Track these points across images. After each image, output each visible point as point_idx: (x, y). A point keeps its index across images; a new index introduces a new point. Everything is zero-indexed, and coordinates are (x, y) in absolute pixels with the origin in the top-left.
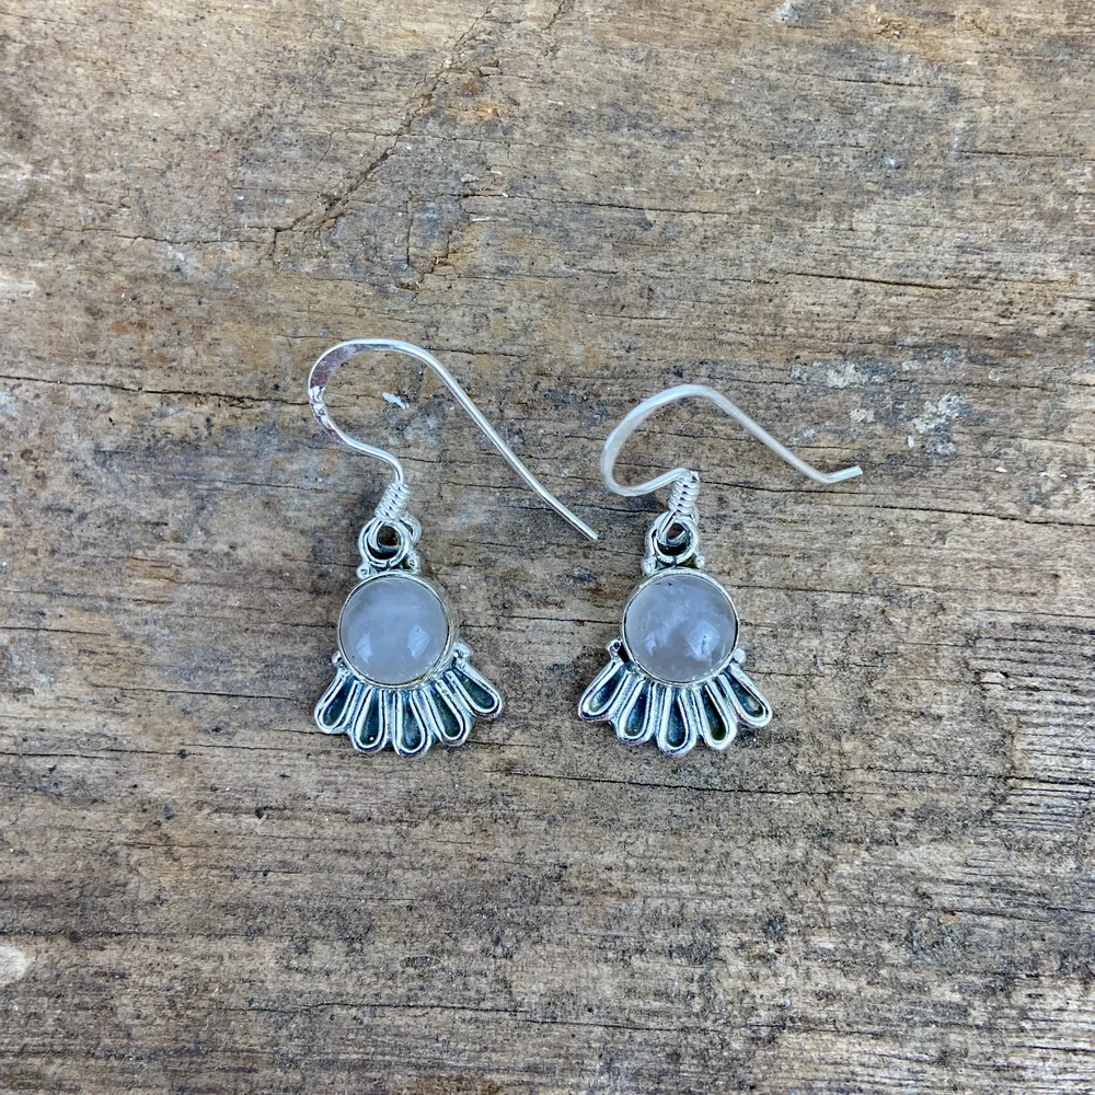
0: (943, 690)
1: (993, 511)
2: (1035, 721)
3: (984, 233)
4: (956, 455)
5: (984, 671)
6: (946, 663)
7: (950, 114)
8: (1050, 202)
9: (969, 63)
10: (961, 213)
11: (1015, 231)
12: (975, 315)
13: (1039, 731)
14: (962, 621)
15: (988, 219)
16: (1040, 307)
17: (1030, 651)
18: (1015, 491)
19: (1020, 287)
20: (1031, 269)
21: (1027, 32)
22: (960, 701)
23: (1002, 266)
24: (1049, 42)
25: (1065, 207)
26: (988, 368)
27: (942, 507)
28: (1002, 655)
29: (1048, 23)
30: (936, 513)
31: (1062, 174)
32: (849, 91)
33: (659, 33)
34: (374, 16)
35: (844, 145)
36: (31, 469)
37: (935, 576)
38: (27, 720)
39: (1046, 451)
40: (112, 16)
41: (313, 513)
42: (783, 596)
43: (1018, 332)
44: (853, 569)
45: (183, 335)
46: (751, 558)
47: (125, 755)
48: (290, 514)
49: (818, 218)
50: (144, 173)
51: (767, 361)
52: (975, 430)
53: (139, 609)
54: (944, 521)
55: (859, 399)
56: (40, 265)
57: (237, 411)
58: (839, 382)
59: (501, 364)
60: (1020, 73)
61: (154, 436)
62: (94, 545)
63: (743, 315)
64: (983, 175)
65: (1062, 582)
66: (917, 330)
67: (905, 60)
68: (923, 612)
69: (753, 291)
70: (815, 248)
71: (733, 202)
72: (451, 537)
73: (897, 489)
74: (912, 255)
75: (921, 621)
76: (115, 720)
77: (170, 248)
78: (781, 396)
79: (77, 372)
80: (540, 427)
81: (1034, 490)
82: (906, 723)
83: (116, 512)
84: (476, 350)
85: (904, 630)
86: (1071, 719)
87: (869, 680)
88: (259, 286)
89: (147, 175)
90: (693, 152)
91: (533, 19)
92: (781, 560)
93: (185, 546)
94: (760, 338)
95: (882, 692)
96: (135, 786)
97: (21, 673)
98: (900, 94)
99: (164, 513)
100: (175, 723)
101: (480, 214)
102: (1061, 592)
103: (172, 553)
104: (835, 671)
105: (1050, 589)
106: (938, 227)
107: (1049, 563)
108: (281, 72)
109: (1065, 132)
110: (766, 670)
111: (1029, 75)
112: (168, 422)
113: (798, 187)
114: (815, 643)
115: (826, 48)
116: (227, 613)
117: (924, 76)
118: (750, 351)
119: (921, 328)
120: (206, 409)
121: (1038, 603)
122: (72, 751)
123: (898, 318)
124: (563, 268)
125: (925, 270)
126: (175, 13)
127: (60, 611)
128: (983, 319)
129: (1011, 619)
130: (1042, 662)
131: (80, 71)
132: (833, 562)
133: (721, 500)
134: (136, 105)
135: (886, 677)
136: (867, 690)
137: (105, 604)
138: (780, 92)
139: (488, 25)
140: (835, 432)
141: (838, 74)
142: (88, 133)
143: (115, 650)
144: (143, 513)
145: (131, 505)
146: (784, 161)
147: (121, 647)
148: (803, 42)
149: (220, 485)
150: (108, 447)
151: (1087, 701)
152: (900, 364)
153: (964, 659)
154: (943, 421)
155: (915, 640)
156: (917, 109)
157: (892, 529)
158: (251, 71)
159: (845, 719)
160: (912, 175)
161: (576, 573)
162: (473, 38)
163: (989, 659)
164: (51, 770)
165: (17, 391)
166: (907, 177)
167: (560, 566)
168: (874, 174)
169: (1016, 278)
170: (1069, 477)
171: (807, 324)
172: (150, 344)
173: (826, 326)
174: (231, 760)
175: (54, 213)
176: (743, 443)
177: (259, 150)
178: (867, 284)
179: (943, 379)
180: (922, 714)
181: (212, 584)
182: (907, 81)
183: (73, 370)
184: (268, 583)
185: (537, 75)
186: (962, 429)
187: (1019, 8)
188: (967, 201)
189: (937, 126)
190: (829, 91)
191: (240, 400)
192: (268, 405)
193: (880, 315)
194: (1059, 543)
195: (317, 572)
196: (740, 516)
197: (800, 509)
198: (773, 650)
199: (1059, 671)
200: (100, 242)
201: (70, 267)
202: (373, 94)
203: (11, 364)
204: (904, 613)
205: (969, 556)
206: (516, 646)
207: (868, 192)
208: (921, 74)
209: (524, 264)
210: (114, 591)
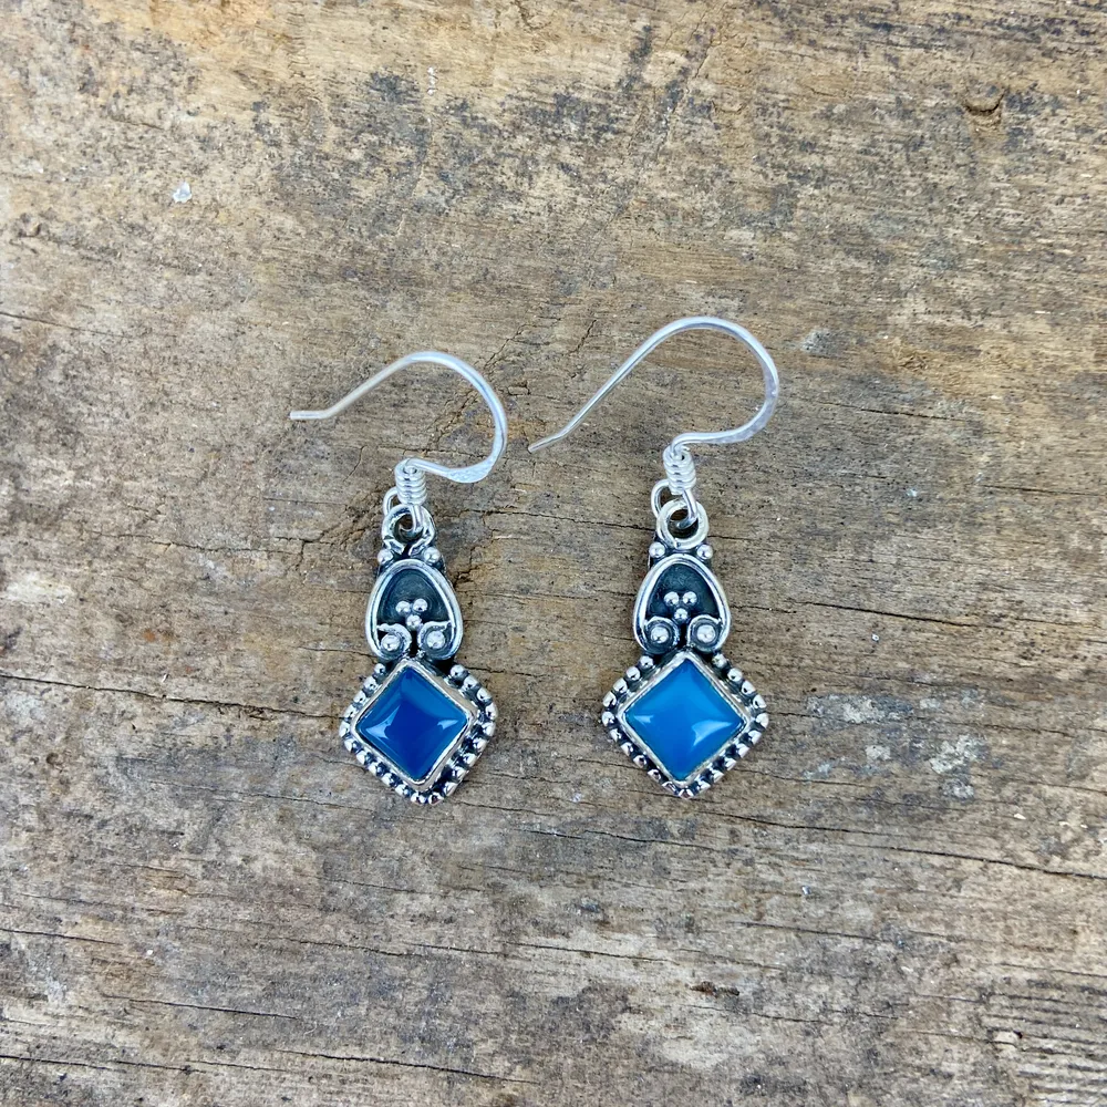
0: (954, 1048)
1: (1009, 860)
2: (1049, 1086)
3: (1007, 569)
4: (972, 799)
5: (997, 1030)
6: (959, 1017)
7: (973, 449)
8: (1075, 541)
9: (994, 397)
10: (984, 549)
11: (1039, 569)
12: (996, 655)
13: (1051, 1096)
14: (976, 975)
15: (1011, 555)
16: (1063, 650)
17: (1046, 1011)
18: (1033, 839)
19: (1043, 628)
20: (1053, 610)
21: (1053, 368)
22: (972, 1060)
23: (1024, 605)
24: (1076, 381)
25: (1090, 548)
26: (1010, 710)
27: (958, 853)
28: (1016, 1013)
29: (1075, 360)
30: (952, 859)
31: (1088, 513)
32: (872, 422)
33: (686, 360)
34: (408, 335)
35: (866, 475)
36: (54, 773)
37: (949, 925)
38: (40, 1027)
39: (1067, 799)
40: (156, 329)
41: (326, 828)
42: (794, 937)
43: (1038, 675)
44: (864, 914)
45: (209, 644)
46: (762, 896)
47: (133, 1069)
48: (303, 829)
49: (838, 548)
50: (181, 482)
51: (783, 693)
52: (994, 774)
53: (151, 920)
54: (960, 868)
55: (875, 736)
56: (76, 571)
57: (257, 723)
58: (857, 717)
59: (517, 684)
60: (1046, 409)
61: (175, 745)
62: (112, 853)
63: (760, 644)
64: (1006, 510)
65: (1082, 938)
66: (935, 667)
67: (929, 392)
68: (936, 963)
69: (771, 620)
70: (834, 579)
71: (754, 528)
72: (461, 860)
73: (913, 831)
74: (931, 589)
75: (934, 973)
76: (124, 1032)
77: (201, 555)
78: (796, 728)
79: (104, 678)
80: (554, 749)
81: (1053, 840)
82: (915, 1080)
83: (135, 820)
84: (493, 668)
85: (915, 981)
86: (1084, 1085)
87: (879, 1031)
88: (284, 598)
89: (183, 484)
90: (715, 476)
91: (561, 341)
92: (792, 900)
93: (199, 857)
94: (777, 669)
95: (892, 1045)
96: (141, 1100)
97: (37, 979)
98: (923, 426)
99: (180, 823)
100: (182, 1038)
101: (503, 532)
102: (1079, 950)
103: (187, 864)
104: (844, 1020)
105: (1067, 945)
106: (958, 563)
107: (1068, 916)
108: (316, 387)
109: (1092, 470)
110: (773, 1014)
111: (1055, 412)
112: (188, 731)
113: (819, 516)
114: (825, 989)
115: (850, 379)
116: (238, 928)
117: (949, 408)
118: (766, 681)
119: (940, 666)
120: (226, 719)
121: (1054, 961)
122: (81, 1061)
123: (917, 655)
124: (583, 588)
125: (945, 606)
126: (217, 328)
127: (78, 918)
128: (1003, 660)
129: (1027, 975)
130: (1057, 1023)
131: (125, 381)
132: (846, 904)
133: (732, 832)
134: (176, 417)
135: (897, 1029)
136: (877, 1042)
137: (120, 913)
138: (802, 421)
139: (519, 347)
140: (851, 768)
141: (863, 404)
142: (129, 441)
143: (127, 960)
144: (160, 822)
145: (149, 812)
146: (805, 489)
147: (132, 958)
148: (827, 372)
149: (236, 796)
150: (131, 753)
151: (1102, 1066)
152: (918, 701)
153: (977, 1015)
154: (960, 762)
155: (927, 993)
156: (939, 441)
157: (906, 874)
158: (286, 385)
159: (853, 1071)
160: (933, 508)
161: (584, 902)
162: (502, 358)
163: (1002, 1017)
164: (62, 1078)
165: (46, 696)
166: (929, 510)
167: (569, 894)
168: (896, 505)
169: (1038, 618)
170: (1090, 828)
171: (824, 656)
172: (176, 653)
173: (845, 659)
174: (234, 1080)
175: (93, 518)
176: (757, 776)
177: (292, 462)
178: (886, 617)
179: (961, 720)
180: (932, 1071)
181: (224, 897)
182: (930, 414)
183: (101, 675)
184: (279, 898)
185: (564, 396)
186: (980, 772)
187: (1046, 344)
188: (989, 538)
189: (961, 460)
190: (851, 421)
191: (261, 711)
192: (287, 718)
193: (898, 650)
194: (1079, 896)
195: (327, 889)
196: (751, 852)
197: (813, 847)
198: (782, 994)
199: (1074, 1034)
200: (135, 548)
201: (104, 573)
202: (403, 410)
203: (42, 668)
204: (917, 963)
205: (985, 906)
206: (522, 975)
207: (889, 523)
208: (945, 407)
209: (544, 583)
210: (129, 900)
